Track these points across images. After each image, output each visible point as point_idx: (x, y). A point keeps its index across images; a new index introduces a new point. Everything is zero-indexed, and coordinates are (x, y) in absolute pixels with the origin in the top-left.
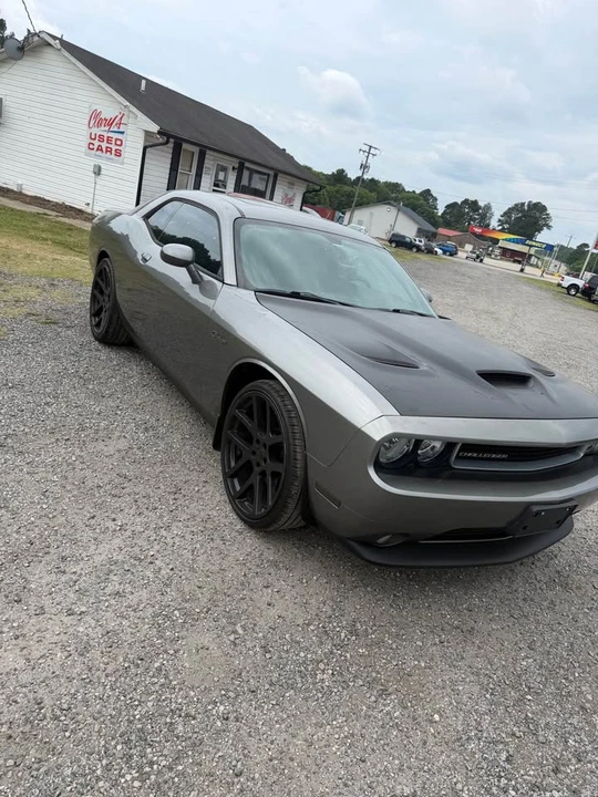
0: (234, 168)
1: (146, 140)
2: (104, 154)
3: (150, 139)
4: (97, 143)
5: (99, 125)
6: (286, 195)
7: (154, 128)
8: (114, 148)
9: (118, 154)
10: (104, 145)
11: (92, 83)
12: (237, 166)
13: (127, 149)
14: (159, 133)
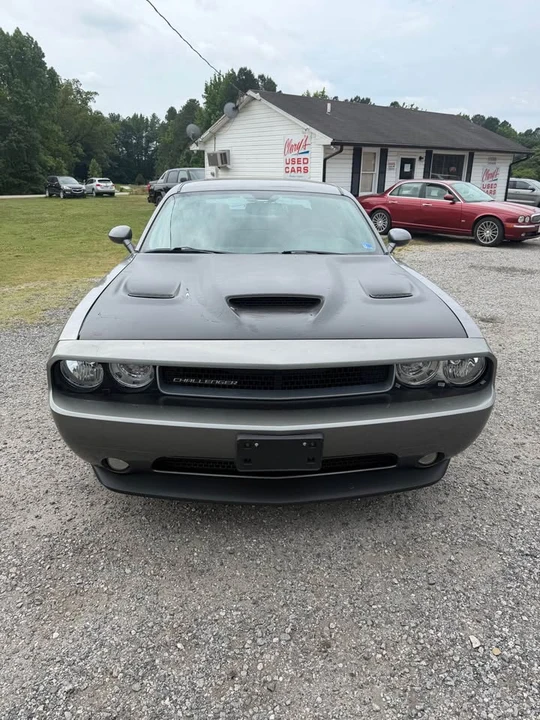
0: (421, 158)
1: (325, 153)
2: (296, 174)
3: (328, 151)
4: (290, 166)
5: (291, 151)
6: (487, 171)
7: (328, 140)
8: (302, 166)
9: (306, 170)
10: (296, 166)
11: (282, 118)
12: (424, 155)
13: (313, 165)
14: (332, 144)
